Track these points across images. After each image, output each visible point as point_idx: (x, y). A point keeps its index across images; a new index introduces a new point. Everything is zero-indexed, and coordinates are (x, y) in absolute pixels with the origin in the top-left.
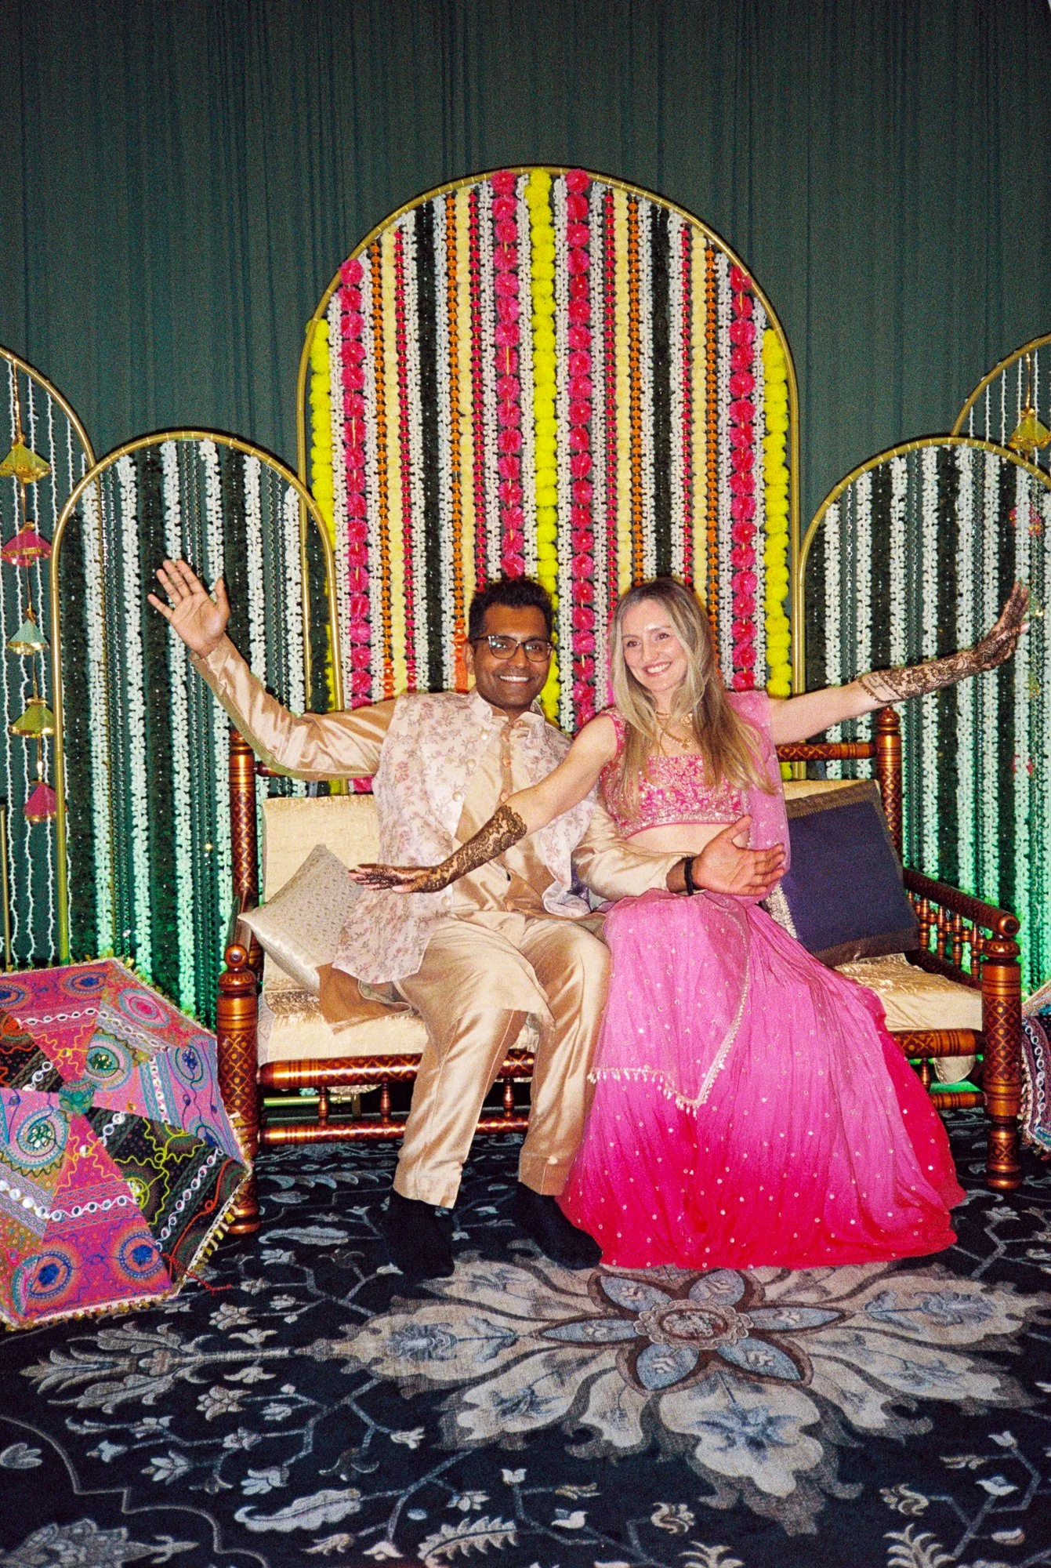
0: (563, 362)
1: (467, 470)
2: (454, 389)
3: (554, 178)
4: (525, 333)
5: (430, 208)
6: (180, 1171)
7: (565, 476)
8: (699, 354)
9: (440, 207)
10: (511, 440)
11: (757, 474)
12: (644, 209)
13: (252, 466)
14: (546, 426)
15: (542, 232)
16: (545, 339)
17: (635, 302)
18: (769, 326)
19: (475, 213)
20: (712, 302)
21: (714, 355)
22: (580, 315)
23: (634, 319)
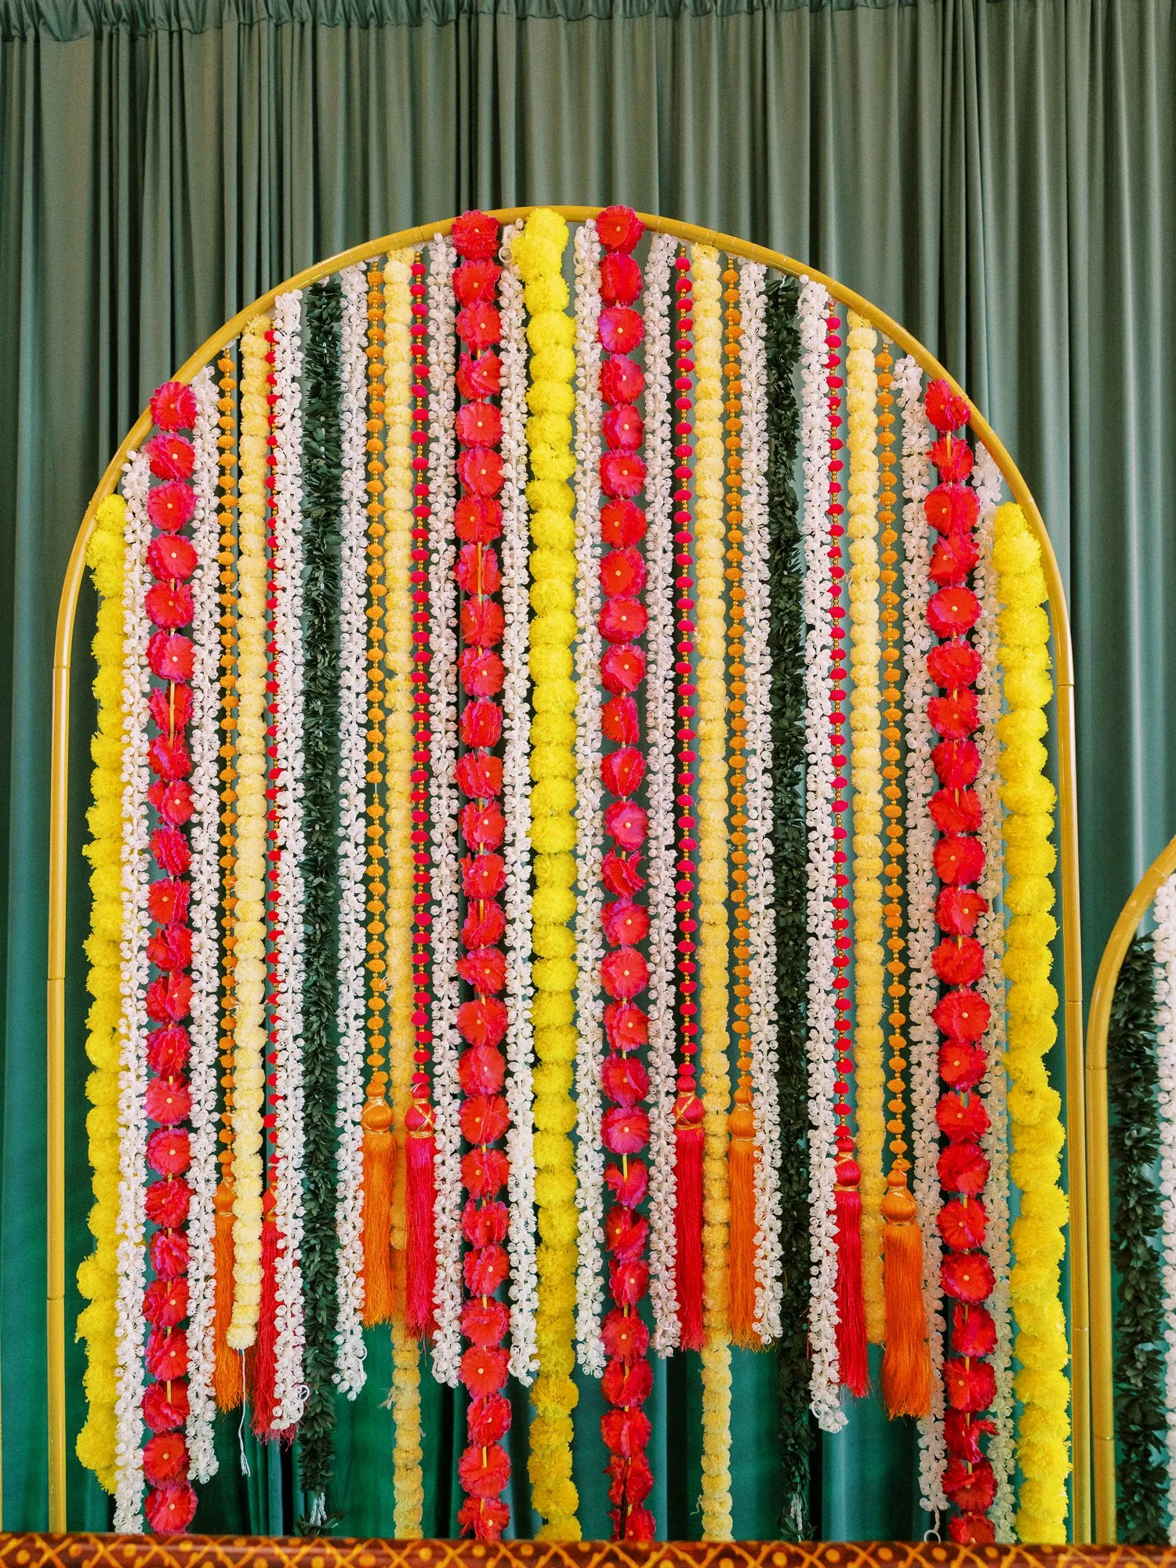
0: (590, 569)
1: (399, 782)
2: (374, 625)
3: (576, 224)
4: (513, 520)
5: (335, 290)
7: (591, 796)
8: (865, 552)
9: (354, 286)
11: (988, 792)
12: (752, 278)
14: (553, 694)
16: (552, 526)
17: (733, 454)
18: (1009, 495)
19: (419, 290)
20: (891, 452)
21: (896, 556)
22: (620, 477)
23: (732, 488)
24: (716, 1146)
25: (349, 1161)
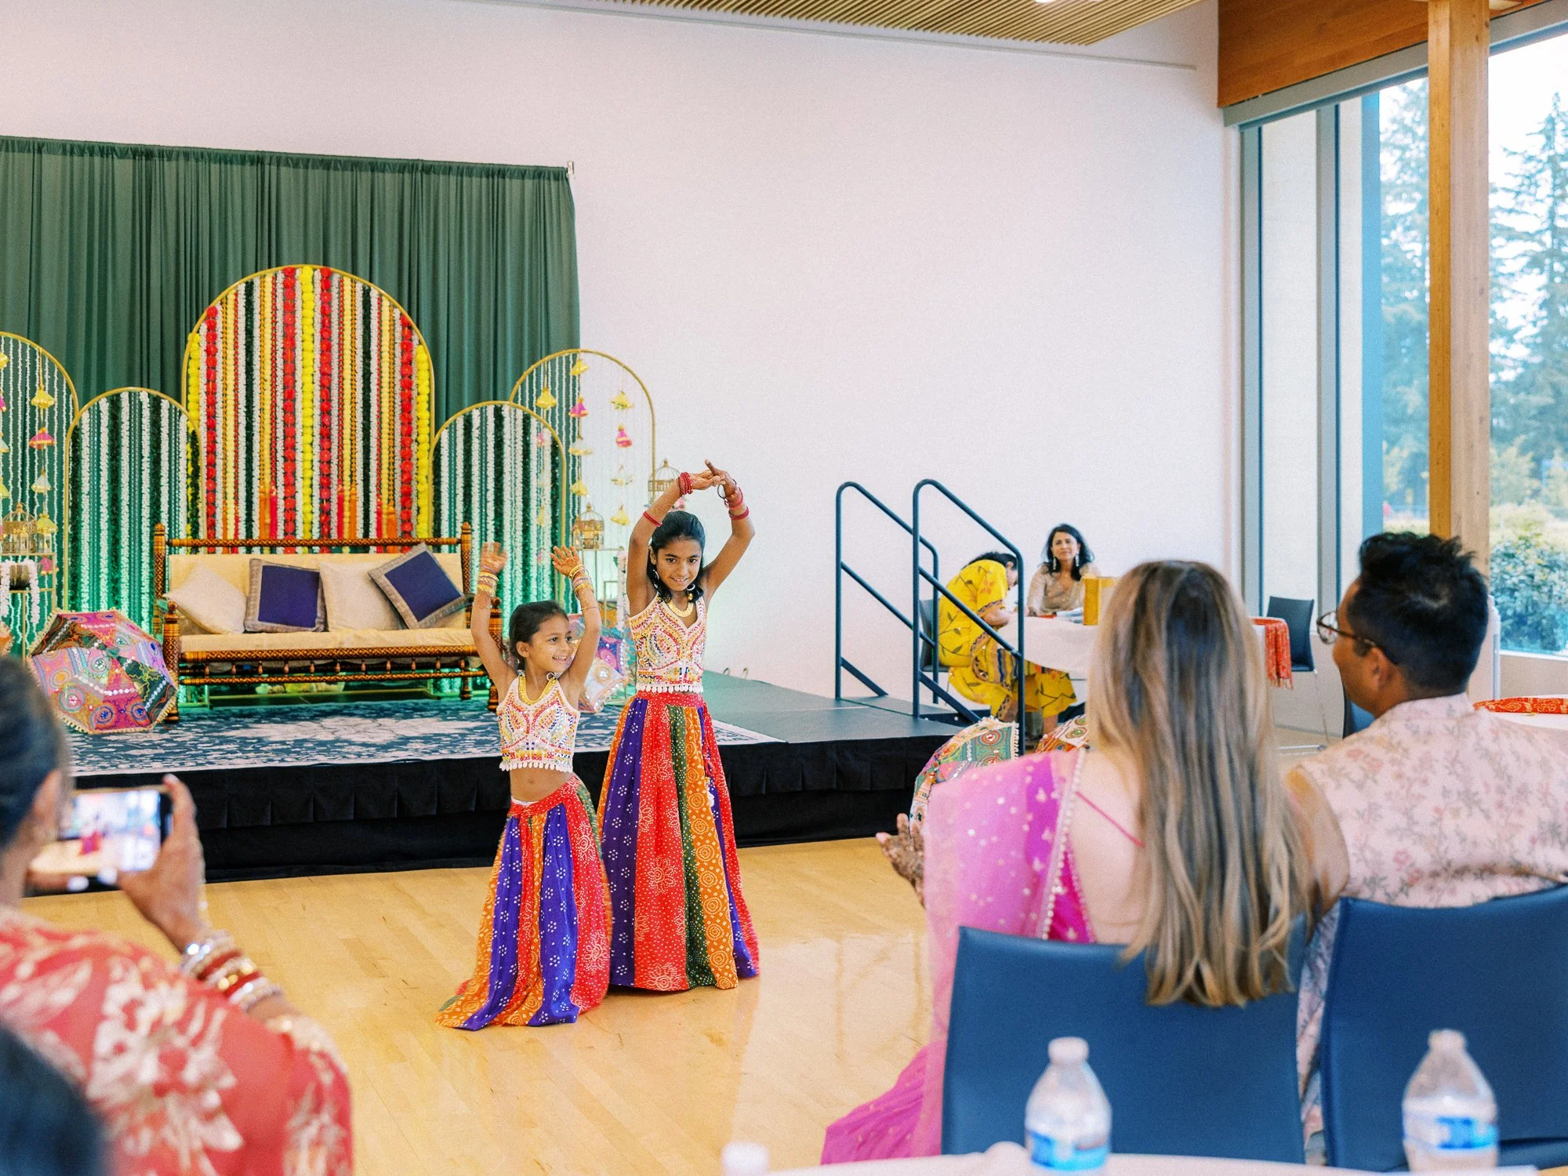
0: (318, 357)
1: (268, 408)
2: (262, 368)
3: (314, 270)
4: (298, 344)
5: (252, 283)
6: (153, 685)
7: (317, 412)
8: (386, 355)
9: (257, 282)
10: (290, 396)
11: (414, 414)
12: (359, 286)
13: (165, 404)
14: (309, 387)
15: (308, 296)
16: (308, 345)
17: (354, 329)
18: (420, 343)
19: (274, 284)
20: (392, 331)
21: (393, 356)
22: (326, 334)
23: (353, 338)
24: (347, 498)
25: (256, 500)
